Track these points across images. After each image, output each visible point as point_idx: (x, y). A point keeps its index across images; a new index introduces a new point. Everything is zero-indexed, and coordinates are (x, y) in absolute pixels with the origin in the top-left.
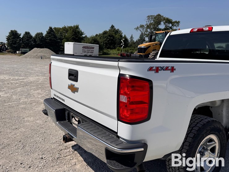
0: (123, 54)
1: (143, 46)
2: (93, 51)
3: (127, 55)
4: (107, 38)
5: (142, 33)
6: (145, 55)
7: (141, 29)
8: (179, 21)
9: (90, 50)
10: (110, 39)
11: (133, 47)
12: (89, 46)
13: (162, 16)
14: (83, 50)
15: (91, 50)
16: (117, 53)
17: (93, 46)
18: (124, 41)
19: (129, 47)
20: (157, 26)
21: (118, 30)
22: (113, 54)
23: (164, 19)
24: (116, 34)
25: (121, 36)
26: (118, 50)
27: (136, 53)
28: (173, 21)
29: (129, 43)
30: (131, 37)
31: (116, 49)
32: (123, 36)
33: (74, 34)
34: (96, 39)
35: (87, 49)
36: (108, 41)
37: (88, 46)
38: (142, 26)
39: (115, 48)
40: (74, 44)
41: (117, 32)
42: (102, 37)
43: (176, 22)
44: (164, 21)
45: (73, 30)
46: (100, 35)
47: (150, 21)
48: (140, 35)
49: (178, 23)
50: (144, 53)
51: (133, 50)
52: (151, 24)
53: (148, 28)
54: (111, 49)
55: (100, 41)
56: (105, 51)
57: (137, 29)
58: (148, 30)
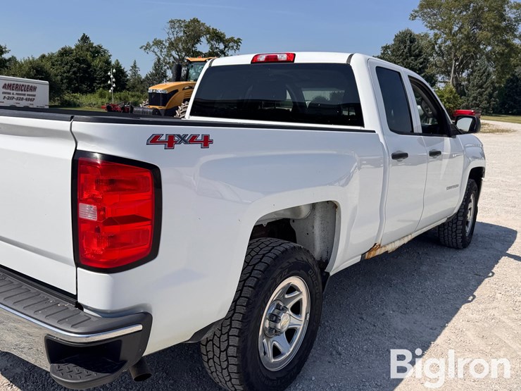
0: (114, 106)
1: (160, 88)
2: (34, 96)
3: (123, 108)
4: (72, 66)
5: (159, 59)
6: (166, 110)
7: (156, 50)
8: (239, 39)
9: (23, 92)
10: (79, 68)
11: (138, 91)
12: (22, 83)
13: (203, 24)
14: (4, 93)
15: (26, 93)
16: (100, 103)
17: (33, 85)
18: (114, 74)
19: (128, 90)
20: (193, 46)
21: (100, 48)
22: (90, 105)
23: (208, 31)
24: (94, 57)
25: (108, 63)
26: (102, 96)
27: (145, 106)
28: (227, 37)
29: (128, 80)
30: (132, 67)
31: (97, 95)
32: (113, 63)
34: (42, 68)
35: (15, 92)
36: (75, 73)
37: (20, 83)
38: (158, 43)
39: (93, 91)
41: (97, 51)
42: (56, 61)
43: (232, 40)
44: (208, 36)
46: (51, 57)
47: (175, 33)
48: (155, 64)
49: (238, 42)
50: (164, 105)
51: (138, 97)
52: (179, 39)
53: (172, 49)
54: (84, 92)
55: (53, 71)
56: (66, 97)
57: (147, 48)
58: (174, 53)
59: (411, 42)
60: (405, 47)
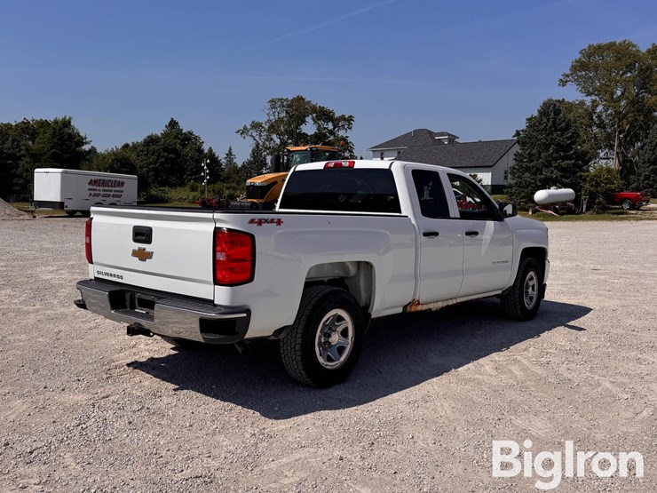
0: (209, 200)
1: (258, 181)
2: (122, 191)
3: (219, 202)
4: (159, 156)
5: (258, 145)
6: (264, 203)
7: (254, 134)
8: (351, 116)
9: (110, 188)
10: (167, 159)
11: (233, 182)
12: (109, 179)
13: (309, 102)
14: (90, 190)
15: (113, 189)
16: (191, 197)
18: (207, 165)
19: (222, 181)
20: (297, 128)
21: (191, 134)
22: (180, 200)
23: (314, 109)
24: (184, 145)
25: (200, 151)
26: (193, 189)
27: (242, 199)
28: (337, 115)
29: (222, 170)
30: (227, 155)
31: (188, 188)
32: (206, 151)
33: (57, 143)
34: (127, 159)
35: (101, 188)
36: (162, 164)
37: (106, 179)
38: (256, 126)
39: (183, 184)
40: (62, 173)
41: (188, 139)
42: (142, 151)
43: (343, 118)
44: (314, 115)
45: (54, 133)
46: (135, 146)
47: (276, 114)
48: (253, 150)
49: (350, 120)
50: (263, 198)
51: (234, 189)
52: (280, 120)
53: (273, 133)
54: (173, 186)
55: (138, 163)
56: (153, 192)
57: (243, 132)
58: (274, 136)
59: (555, 114)
60: (548, 120)
